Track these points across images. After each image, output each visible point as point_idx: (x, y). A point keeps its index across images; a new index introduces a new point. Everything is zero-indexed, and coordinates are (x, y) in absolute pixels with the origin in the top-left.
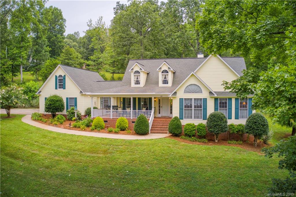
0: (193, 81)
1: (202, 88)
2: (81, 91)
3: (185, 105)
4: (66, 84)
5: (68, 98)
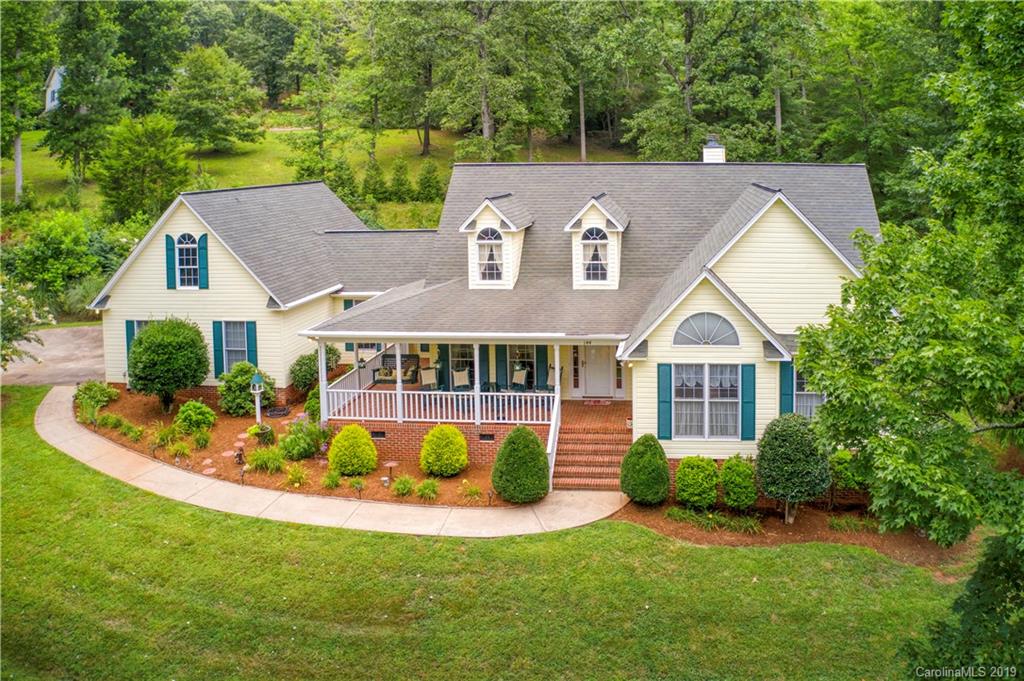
0: (705, 303)
1: (736, 328)
2: (271, 298)
3: (678, 389)
4: (209, 268)
5: (220, 323)
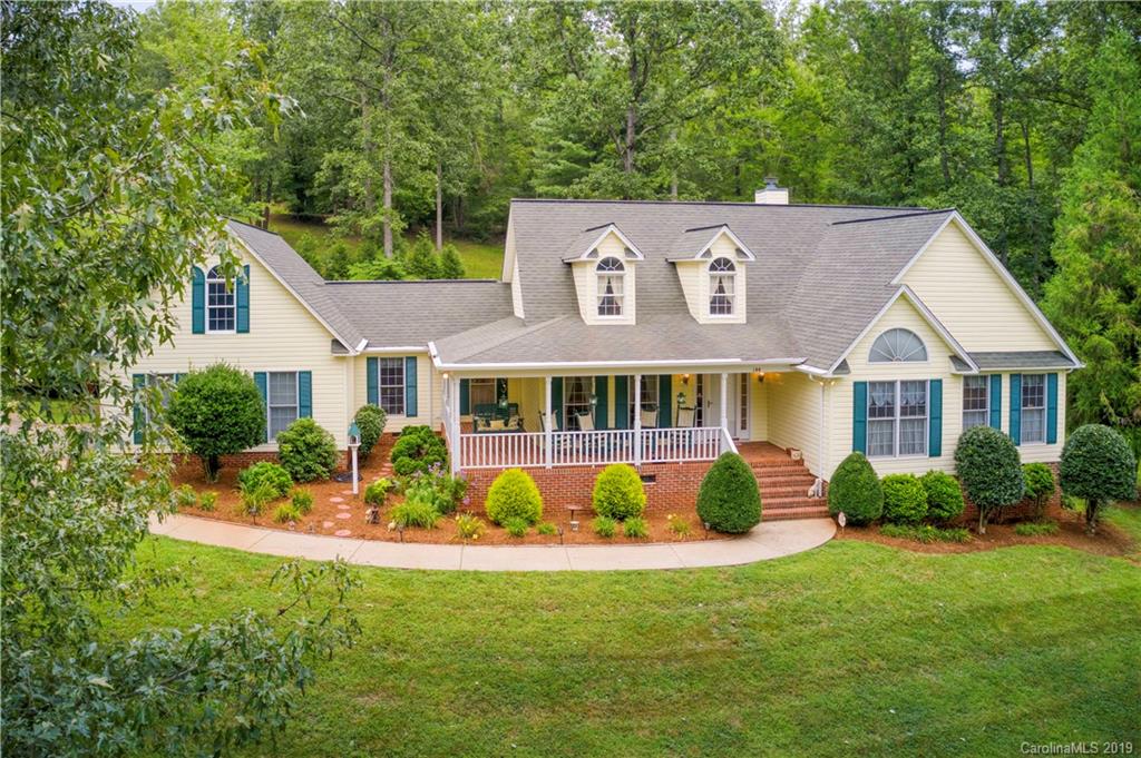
0: (894, 317)
1: (926, 344)
2: (336, 342)
3: (871, 407)
4: (251, 307)
5: (265, 374)
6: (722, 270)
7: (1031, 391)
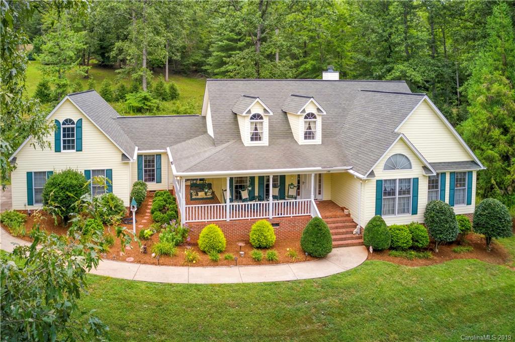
1: (411, 161)
2: (123, 155)
3: (384, 191)
4: (83, 139)
5: (90, 171)
6: (310, 118)
7: (459, 179)
